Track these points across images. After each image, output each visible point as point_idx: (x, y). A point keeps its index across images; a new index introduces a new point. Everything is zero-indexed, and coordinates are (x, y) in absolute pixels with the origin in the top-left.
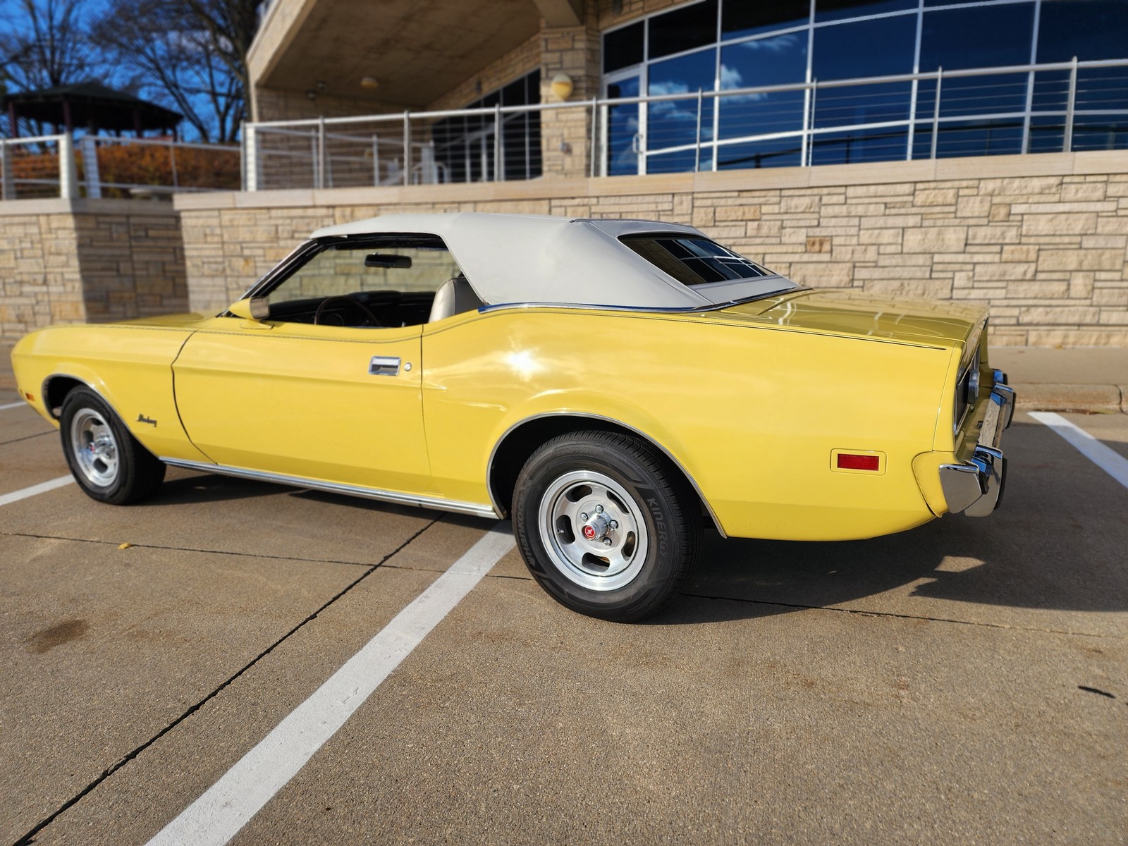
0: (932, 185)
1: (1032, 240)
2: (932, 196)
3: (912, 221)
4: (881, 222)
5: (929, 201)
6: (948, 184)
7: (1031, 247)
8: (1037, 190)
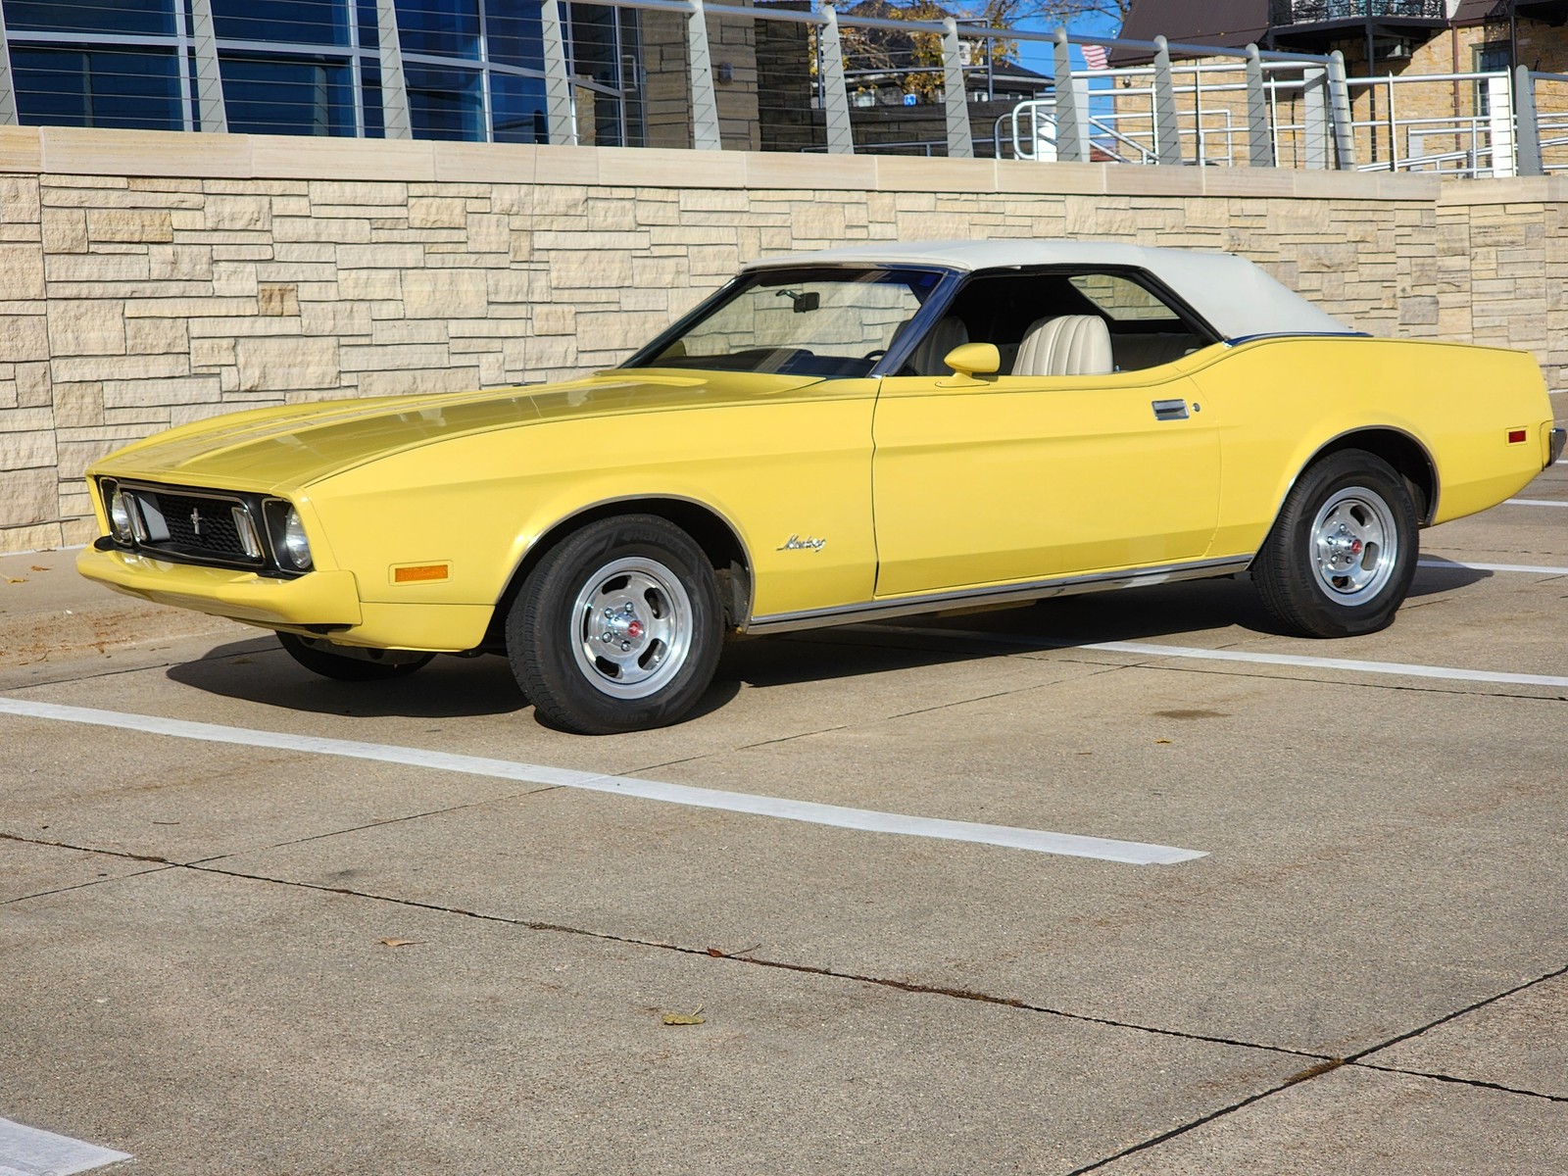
0: (431, 189)
1: (566, 296)
2: (433, 210)
3: (412, 256)
4: (367, 256)
5: (432, 218)
6: (452, 190)
7: (566, 308)
8: (562, 209)
